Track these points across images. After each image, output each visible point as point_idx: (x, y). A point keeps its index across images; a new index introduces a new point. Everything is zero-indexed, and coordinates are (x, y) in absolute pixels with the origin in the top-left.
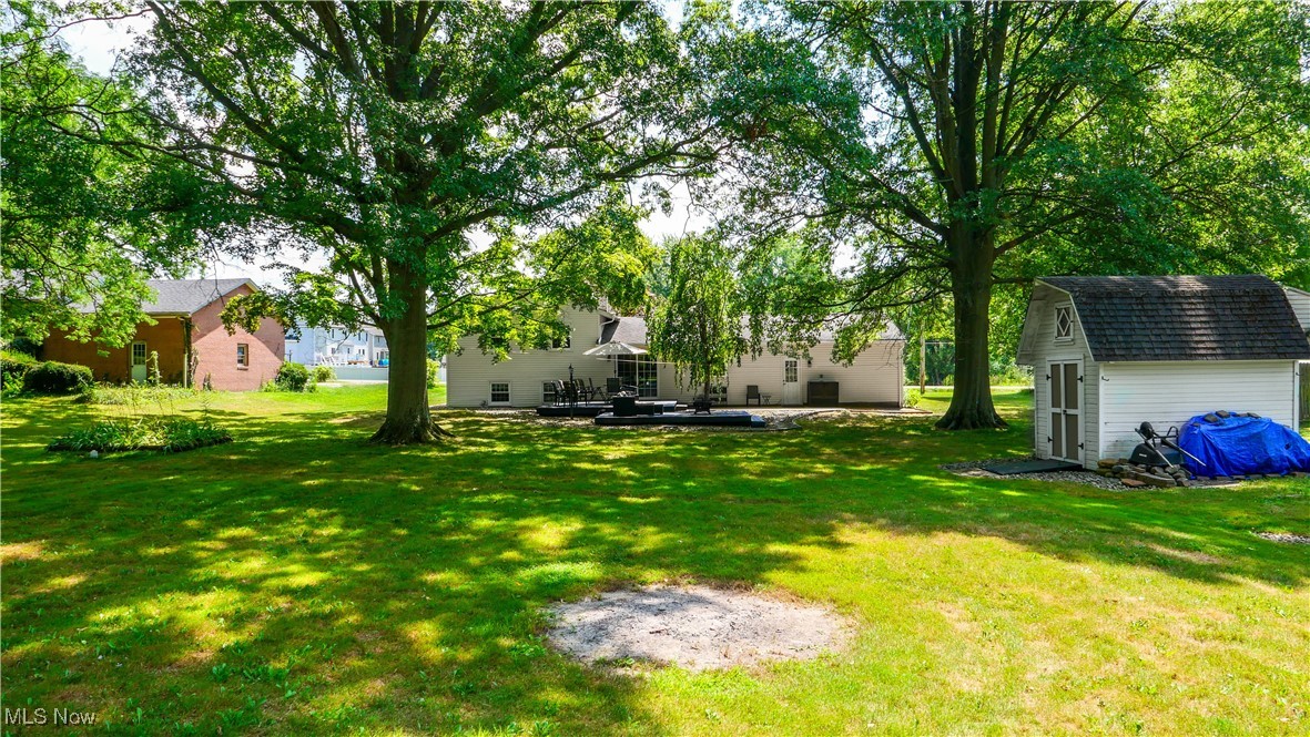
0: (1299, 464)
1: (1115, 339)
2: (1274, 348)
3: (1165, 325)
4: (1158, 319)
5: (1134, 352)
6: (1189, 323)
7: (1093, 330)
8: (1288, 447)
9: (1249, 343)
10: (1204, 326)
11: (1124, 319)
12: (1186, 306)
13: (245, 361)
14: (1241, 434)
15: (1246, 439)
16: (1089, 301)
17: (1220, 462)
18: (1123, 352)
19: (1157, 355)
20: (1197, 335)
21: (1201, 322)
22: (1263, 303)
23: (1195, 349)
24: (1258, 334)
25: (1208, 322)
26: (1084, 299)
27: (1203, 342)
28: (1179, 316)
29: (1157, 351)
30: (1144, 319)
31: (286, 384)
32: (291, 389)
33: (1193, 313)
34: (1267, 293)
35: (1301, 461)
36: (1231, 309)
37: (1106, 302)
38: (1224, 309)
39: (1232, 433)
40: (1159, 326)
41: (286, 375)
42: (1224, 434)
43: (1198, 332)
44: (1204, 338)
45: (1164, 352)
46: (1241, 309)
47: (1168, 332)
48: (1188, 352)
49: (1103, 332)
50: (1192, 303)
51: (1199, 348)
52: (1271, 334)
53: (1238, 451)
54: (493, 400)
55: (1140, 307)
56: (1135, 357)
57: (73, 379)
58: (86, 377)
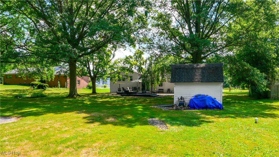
0: (216, 107)
1: (177, 78)
2: (214, 80)
3: (190, 75)
4: (189, 73)
5: (180, 81)
6: (196, 74)
7: (173, 76)
8: (213, 103)
9: (208, 79)
10: (199, 75)
11: (181, 74)
12: (197, 71)
13: (79, 83)
14: (201, 99)
15: (202, 101)
16: (175, 70)
17: (196, 105)
18: (177, 81)
19: (185, 81)
20: (196, 77)
21: (199, 74)
22: (216, 69)
23: (195, 80)
24: (212, 77)
25: (201, 74)
26: (174, 69)
27: (197, 78)
28: (194, 73)
29: (186, 81)
30: (186, 73)
31: (88, 88)
32: (89, 89)
33: (198, 72)
34: (218, 67)
35: (216, 106)
36: (208, 71)
37: (179, 70)
38: (206, 71)
39: (199, 99)
40: (189, 75)
41: (88, 86)
42: (197, 99)
43: (197, 76)
44: (198, 78)
45: (187, 81)
46: (210, 71)
47: (190, 76)
48: (193, 81)
49: (175, 76)
50: (199, 70)
51: (196, 80)
52: (215, 77)
53: (200, 103)
54: (118, 91)
55: (186, 71)
56: (180, 82)
57: (45, 86)
58: (47, 86)
